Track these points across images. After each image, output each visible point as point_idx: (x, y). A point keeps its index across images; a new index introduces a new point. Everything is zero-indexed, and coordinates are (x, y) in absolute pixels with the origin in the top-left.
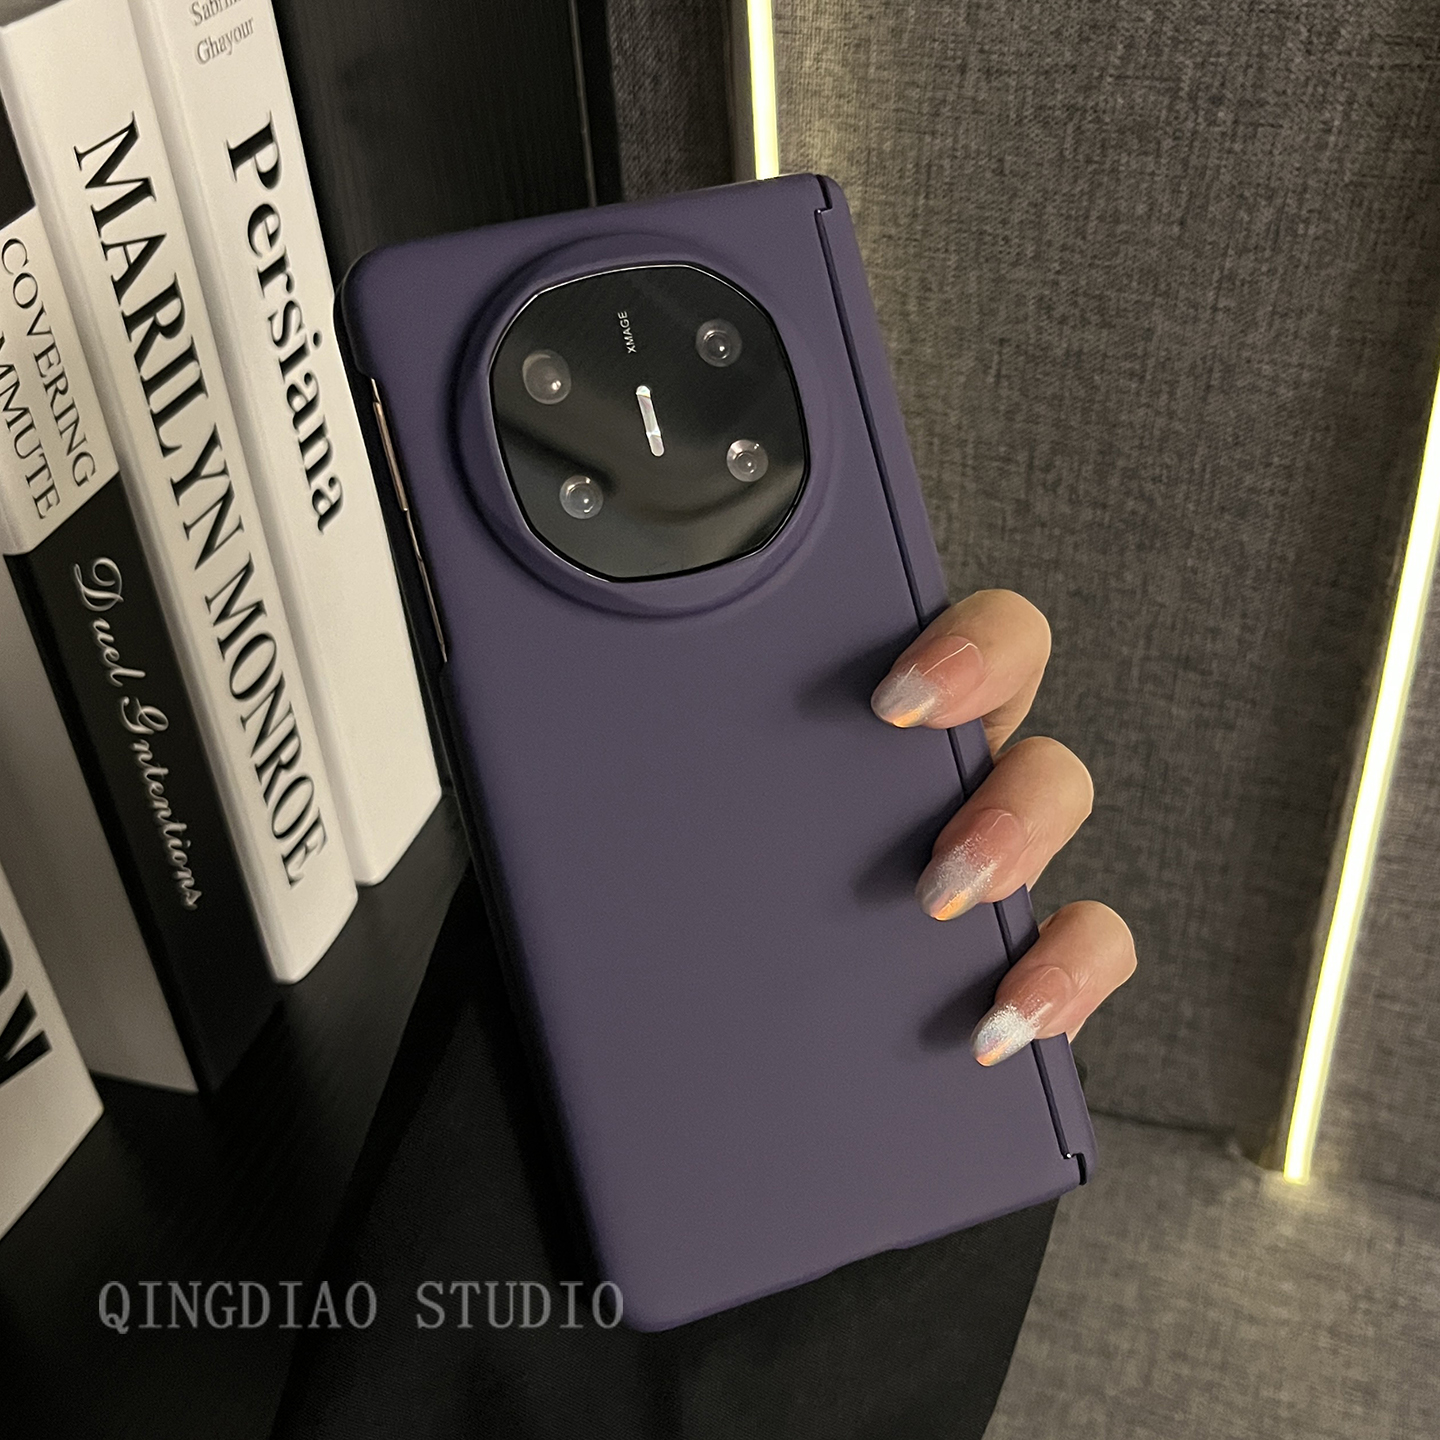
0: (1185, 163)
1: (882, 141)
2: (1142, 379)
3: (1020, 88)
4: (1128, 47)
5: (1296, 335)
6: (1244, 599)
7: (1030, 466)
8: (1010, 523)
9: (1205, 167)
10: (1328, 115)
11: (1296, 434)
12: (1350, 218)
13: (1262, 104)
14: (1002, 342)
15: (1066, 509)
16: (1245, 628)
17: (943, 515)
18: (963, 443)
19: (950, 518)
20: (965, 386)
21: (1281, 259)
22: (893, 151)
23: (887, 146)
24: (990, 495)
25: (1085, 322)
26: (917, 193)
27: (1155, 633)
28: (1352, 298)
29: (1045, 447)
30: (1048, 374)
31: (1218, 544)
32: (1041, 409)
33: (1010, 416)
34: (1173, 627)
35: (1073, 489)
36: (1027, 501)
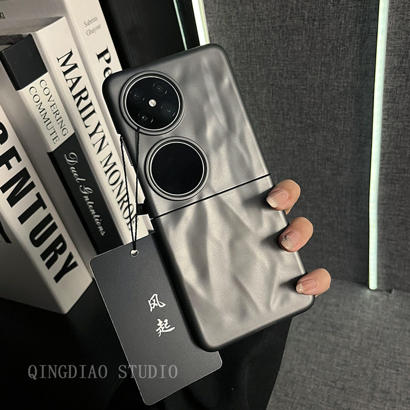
0: (309, 36)
1: (238, 40)
2: (306, 90)
3: (268, 23)
4: (291, 10)
5: (341, 75)
6: (339, 142)
7: (283, 114)
8: (281, 129)
9: (314, 36)
10: (341, 20)
11: (345, 99)
12: (350, 45)
13: (325, 19)
14: (272, 85)
15: (294, 124)
16: (340, 149)
17: (265, 129)
18: (267, 111)
19: (266, 130)
20: (265, 97)
21: (335, 56)
22: (240, 42)
23: (239, 41)
24: (275, 123)
25: (291, 77)
26: (247, 52)
27: (319, 153)
28: (353, 64)
29: (286, 110)
30: (284, 92)
31: (331, 129)
32: (284, 100)
33: (277, 103)
34: (323, 151)
35: (294, 119)
36: (284, 124)
